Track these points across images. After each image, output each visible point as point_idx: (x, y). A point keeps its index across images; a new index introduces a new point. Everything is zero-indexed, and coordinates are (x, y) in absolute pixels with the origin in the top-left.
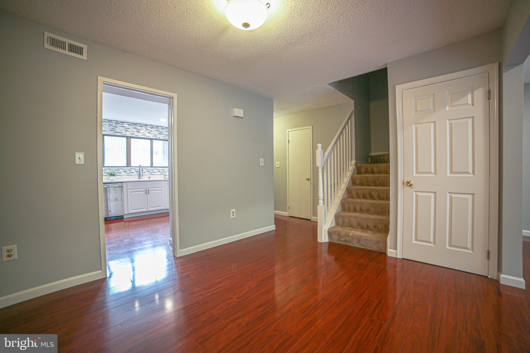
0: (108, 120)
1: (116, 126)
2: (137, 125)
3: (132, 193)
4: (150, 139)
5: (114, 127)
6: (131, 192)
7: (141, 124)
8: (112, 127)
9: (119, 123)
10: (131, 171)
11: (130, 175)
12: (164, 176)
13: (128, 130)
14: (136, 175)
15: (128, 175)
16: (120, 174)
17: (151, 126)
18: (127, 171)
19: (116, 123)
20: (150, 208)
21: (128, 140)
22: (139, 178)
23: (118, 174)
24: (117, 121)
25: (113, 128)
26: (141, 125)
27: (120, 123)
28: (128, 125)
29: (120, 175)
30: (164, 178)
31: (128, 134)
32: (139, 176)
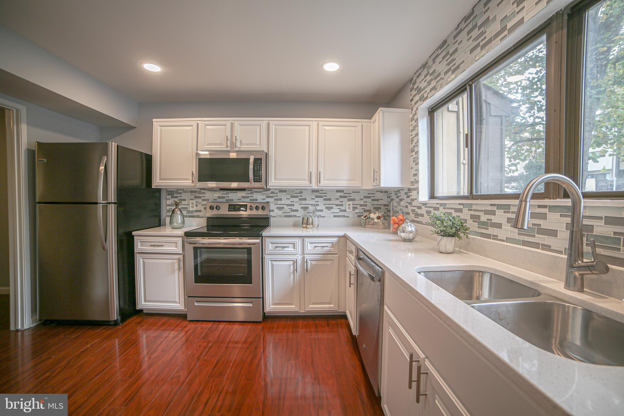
3: (390, 330)
6: (388, 322)
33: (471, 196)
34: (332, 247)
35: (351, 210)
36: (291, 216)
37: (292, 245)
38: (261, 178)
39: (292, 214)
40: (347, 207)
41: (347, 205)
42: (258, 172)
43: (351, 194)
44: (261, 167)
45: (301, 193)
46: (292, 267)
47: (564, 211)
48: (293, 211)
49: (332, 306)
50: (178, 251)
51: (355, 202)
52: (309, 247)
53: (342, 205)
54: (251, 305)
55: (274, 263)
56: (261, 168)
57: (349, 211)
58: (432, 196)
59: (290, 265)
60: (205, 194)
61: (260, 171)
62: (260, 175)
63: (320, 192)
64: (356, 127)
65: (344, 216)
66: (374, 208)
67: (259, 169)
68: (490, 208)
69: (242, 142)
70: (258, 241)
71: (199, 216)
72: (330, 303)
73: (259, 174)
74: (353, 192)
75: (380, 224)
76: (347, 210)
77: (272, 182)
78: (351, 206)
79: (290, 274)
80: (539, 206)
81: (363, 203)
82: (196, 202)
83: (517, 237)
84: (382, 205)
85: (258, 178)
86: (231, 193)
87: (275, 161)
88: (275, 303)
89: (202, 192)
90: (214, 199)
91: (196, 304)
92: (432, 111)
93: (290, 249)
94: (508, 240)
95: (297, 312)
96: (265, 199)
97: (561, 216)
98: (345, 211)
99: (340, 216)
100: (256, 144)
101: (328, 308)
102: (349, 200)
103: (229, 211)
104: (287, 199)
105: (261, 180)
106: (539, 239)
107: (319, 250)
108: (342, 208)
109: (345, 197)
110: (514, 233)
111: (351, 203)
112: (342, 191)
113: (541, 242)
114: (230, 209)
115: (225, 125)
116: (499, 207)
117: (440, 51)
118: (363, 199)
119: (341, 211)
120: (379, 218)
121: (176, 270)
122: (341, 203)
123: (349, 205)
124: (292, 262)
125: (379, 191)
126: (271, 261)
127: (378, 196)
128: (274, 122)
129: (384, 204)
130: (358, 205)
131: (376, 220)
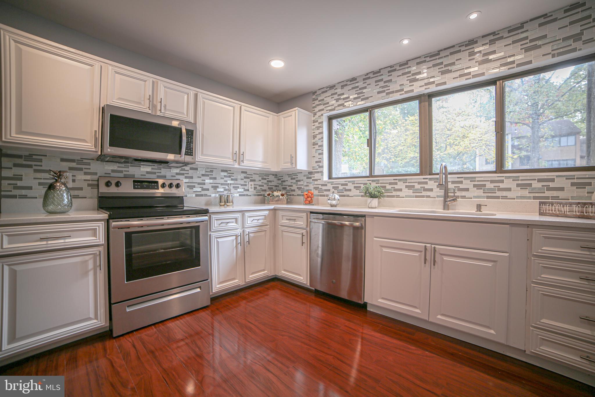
0: (374, 73)
1: (389, 78)
2: (442, 54)
3: (385, 250)
4: (492, 82)
5: (385, 82)
6: (382, 246)
7: (453, 46)
8: (382, 84)
9: (395, 70)
10: (426, 187)
11: (423, 197)
12: (541, 203)
13: (417, 77)
14: (438, 196)
15: (416, 197)
16: (398, 193)
17: (492, 37)
18: (416, 185)
19: (389, 72)
20: (439, 317)
21: (423, 103)
22: (446, 207)
23: (394, 193)
24: (391, 67)
25: (382, 87)
26: (452, 50)
27: (398, 68)
28: (418, 64)
29: (398, 196)
30: (541, 214)
31: (418, 89)
32: (445, 201)
33: (371, 176)
34: (265, 219)
35: (253, 190)
36: (202, 195)
37: (234, 220)
38: (192, 151)
39: (203, 193)
40: (250, 187)
41: (250, 185)
42: (189, 145)
43: (252, 175)
44: (192, 139)
45: (212, 171)
46: (235, 241)
47: (436, 180)
48: (203, 190)
49: (266, 272)
50: (98, 240)
51: (256, 183)
52: (249, 222)
53: (246, 185)
54: (199, 290)
55: (219, 240)
56: (192, 141)
57: (252, 191)
58: (330, 177)
59: (233, 240)
60: (90, 165)
61: (191, 144)
62: (191, 148)
63: (229, 172)
64: (268, 117)
65: (247, 195)
66: (269, 188)
67: (191, 141)
68: (393, 181)
69: (167, 108)
70: (206, 218)
71: (79, 196)
72: (264, 270)
73: (190, 146)
74: (254, 174)
75: (284, 200)
76: (250, 190)
77: (199, 157)
78: (253, 186)
79: (233, 249)
80: (424, 179)
81: (261, 184)
82: (72, 176)
83: (412, 194)
84: (273, 186)
85: (189, 151)
86: (131, 166)
87: (203, 135)
88: (220, 281)
89: (84, 163)
90: (106, 173)
91: (128, 310)
92: (330, 119)
93: (233, 225)
94: (406, 196)
95: (239, 286)
96: (175, 176)
97: (434, 182)
98: (248, 190)
99: (244, 195)
100: (183, 113)
101: (263, 274)
102: (251, 181)
103: (134, 188)
104: (198, 177)
105: (192, 154)
106: (424, 193)
107: (255, 223)
108: (246, 188)
109: (248, 178)
110: (410, 192)
111: (252, 183)
112: (246, 173)
113: (425, 195)
114: (136, 187)
115: (145, 81)
116: (400, 180)
117: (349, 83)
118: (261, 180)
119: (245, 190)
120: (282, 195)
121: (91, 270)
122: (245, 183)
123: (251, 185)
124: (234, 237)
125: (272, 174)
126: (216, 238)
127: (271, 178)
128: (203, 94)
129: (275, 185)
130: (258, 185)
131: (281, 197)
